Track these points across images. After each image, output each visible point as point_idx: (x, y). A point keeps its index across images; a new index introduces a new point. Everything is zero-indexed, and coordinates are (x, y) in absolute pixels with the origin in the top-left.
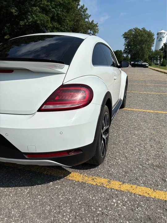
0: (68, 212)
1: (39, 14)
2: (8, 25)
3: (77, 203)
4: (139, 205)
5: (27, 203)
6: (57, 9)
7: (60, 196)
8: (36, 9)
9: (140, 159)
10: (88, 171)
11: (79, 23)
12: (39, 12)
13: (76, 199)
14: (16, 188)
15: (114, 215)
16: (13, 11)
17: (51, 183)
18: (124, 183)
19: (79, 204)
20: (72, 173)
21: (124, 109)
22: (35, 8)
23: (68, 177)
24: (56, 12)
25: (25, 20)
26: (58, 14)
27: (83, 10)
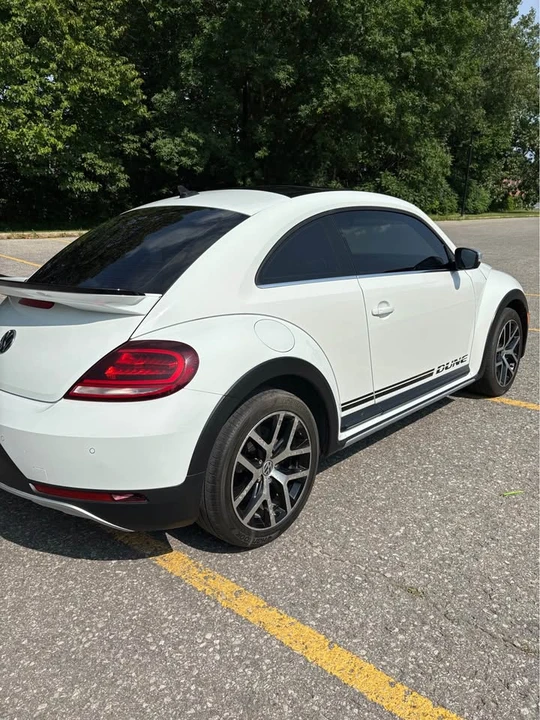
0: (97, 628)
1: (357, 77)
2: (266, 119)
3: (128, 615)
4: (255, 664)
5: (40, 588)
6: (416, 50)
7: (108, 593)
8: (349, 61)
9: (379, 561)
10: (213, 557)
11: (510, 76)
12: (358, 71)
13: (133, 606)
14: (45, 554)
15: (178, 664)
16: (281, 75)
17: (114, 562)
18: (272, 604)
19: (130, 620)
20: (174, 552)
21: (496, 399)
22: (344, 58)
23: (157, 558)
24: (414, 61)
25: (315, 100)
26: (420, 63)
27: (529, 31)
